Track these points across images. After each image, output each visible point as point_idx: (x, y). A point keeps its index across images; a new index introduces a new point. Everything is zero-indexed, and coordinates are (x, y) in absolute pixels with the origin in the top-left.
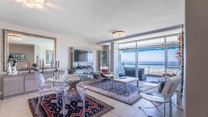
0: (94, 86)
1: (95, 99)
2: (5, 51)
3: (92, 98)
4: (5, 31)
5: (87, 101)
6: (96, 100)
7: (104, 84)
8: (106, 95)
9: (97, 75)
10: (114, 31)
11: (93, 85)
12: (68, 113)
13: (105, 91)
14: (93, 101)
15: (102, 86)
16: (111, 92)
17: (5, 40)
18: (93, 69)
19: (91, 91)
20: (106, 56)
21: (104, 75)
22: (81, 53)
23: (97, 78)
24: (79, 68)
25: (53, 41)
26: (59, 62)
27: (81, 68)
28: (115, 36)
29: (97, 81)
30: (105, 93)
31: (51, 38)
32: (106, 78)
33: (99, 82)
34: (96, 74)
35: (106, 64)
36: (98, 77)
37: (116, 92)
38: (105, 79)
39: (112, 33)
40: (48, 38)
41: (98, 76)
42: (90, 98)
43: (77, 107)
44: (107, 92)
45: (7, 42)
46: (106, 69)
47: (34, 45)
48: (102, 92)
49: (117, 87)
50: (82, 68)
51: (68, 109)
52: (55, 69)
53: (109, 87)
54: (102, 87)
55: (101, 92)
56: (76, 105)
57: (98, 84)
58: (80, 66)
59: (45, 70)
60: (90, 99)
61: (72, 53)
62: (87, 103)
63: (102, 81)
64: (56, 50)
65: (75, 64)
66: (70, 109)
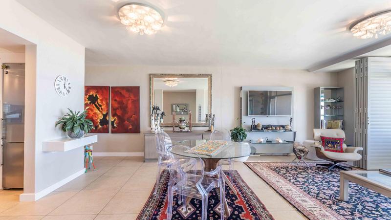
0: (283, 176)
1: (264, 208)
2: (151, 101)
3: (258, 205)
4: (151, 76)
5: (241, 208)
6: (262, 214)
7: (319, 178)
8: (305, 209)
9: (301, 151)
10: (351, 21)
11: (283, 171)
12: (189, 217)
13: (307, 199)
14: (255, 214)
15: (310, 180)
16: (330, 207)
17: (151, 87)
18: (295, 133)
19: (267, 187)
20: (341, 101)
21: (322, 153)
22: (274, 97)
23: (299, 158)
24: (254, 128)
25: (206, 80)
26: (214, 115)
27: (258, 130)
28: (359, 34)
29: (300, 165)
30: (304, 204)
31: (203, 75)
32: (333, 163)
33: (306, 169)
34: (299, 147)
35: (340, 124)
36: (302, 155)
37: (352, 214)
38: (330, 165)
39: (345, 29)
40: (200, 76)
41: (303, 152)
42: (254, 202)
43: (212, 212)
44: (311, 203)
45: (153, 90)
46: (335, 136)
47: (196, 90)
48: (298, 199)
49: (368, 199)
50: (262, 129)
51: (196, 207)
52: (207, 129)
53: (331, 189)
54: (307, 184)
55: (294, 197)
56: (214, 206)
57: (300, 173)
58: (256, 124)
59: (193, 129)
60: (250, 205)
61: (241, 98)
62: (238, 211)
63: (319, 168)
64: (211, 95)
65: (247, 121)
66: (197, 209)
